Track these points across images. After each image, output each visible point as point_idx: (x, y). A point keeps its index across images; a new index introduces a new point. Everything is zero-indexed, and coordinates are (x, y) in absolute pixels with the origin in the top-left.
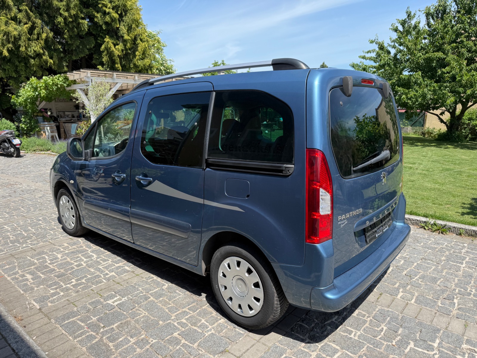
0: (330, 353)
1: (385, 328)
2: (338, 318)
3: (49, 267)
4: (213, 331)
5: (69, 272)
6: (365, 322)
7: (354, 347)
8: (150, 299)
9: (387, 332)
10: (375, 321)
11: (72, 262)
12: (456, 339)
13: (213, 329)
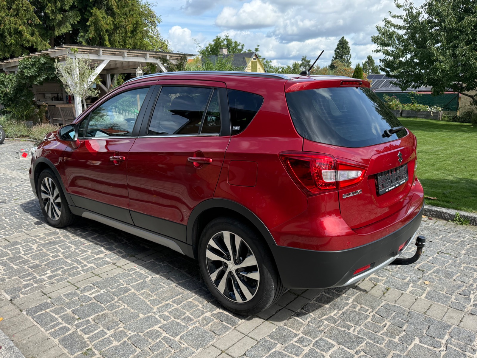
0: (325, 348)
1: (388, 324)
2: (338, 313)
3: (23, 258)
4: (197, 324)
5: (44, 263)
6: (366, 317)
7: (352, 342)
8: (131, 291)
9: (390, 328)
10: (379, 316)
11: (48, 253)
12: (467, 336)
13: (198, 323)
